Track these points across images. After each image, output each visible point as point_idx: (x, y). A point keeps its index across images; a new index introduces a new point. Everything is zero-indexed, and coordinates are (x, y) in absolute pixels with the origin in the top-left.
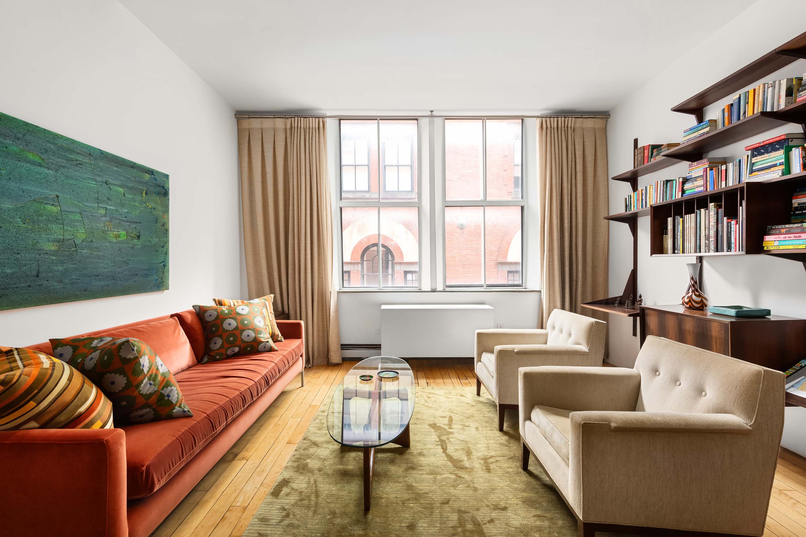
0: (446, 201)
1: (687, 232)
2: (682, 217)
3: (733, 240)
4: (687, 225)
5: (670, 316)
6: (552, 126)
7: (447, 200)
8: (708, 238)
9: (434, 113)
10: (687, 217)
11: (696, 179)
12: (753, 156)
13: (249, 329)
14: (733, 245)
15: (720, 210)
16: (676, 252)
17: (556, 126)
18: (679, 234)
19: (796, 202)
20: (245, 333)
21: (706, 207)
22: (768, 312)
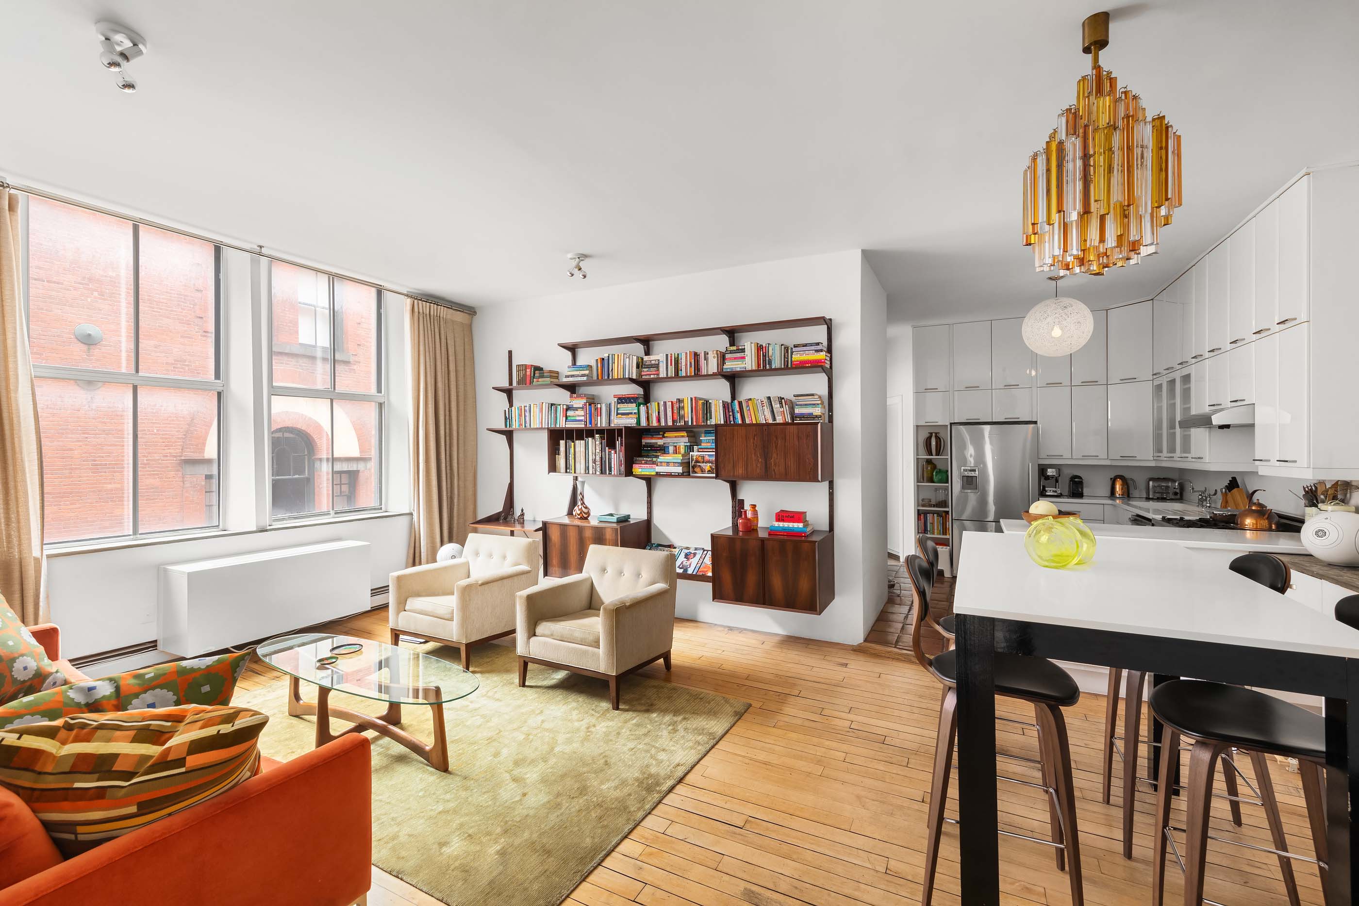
0: (273, 387)
1: (577, 455)
2: (573, 442)
3: (613, 466)
4: (577, 449)
5: (571, 527)
6: (425, 312)
7: (274, 384)
8: (594, 461)
9: (264, 251)
10: (577, 442)
11: (576, 409)
12: (618, 403)
13: (22, 655)
14: (613, 469)
15: (603, 441)
16: (568, 471)
17: (428, 312)
18: (570, 456)
19: (644, 441)
20: (18, 665)
21: (593, 437)
22: (629, 516)
